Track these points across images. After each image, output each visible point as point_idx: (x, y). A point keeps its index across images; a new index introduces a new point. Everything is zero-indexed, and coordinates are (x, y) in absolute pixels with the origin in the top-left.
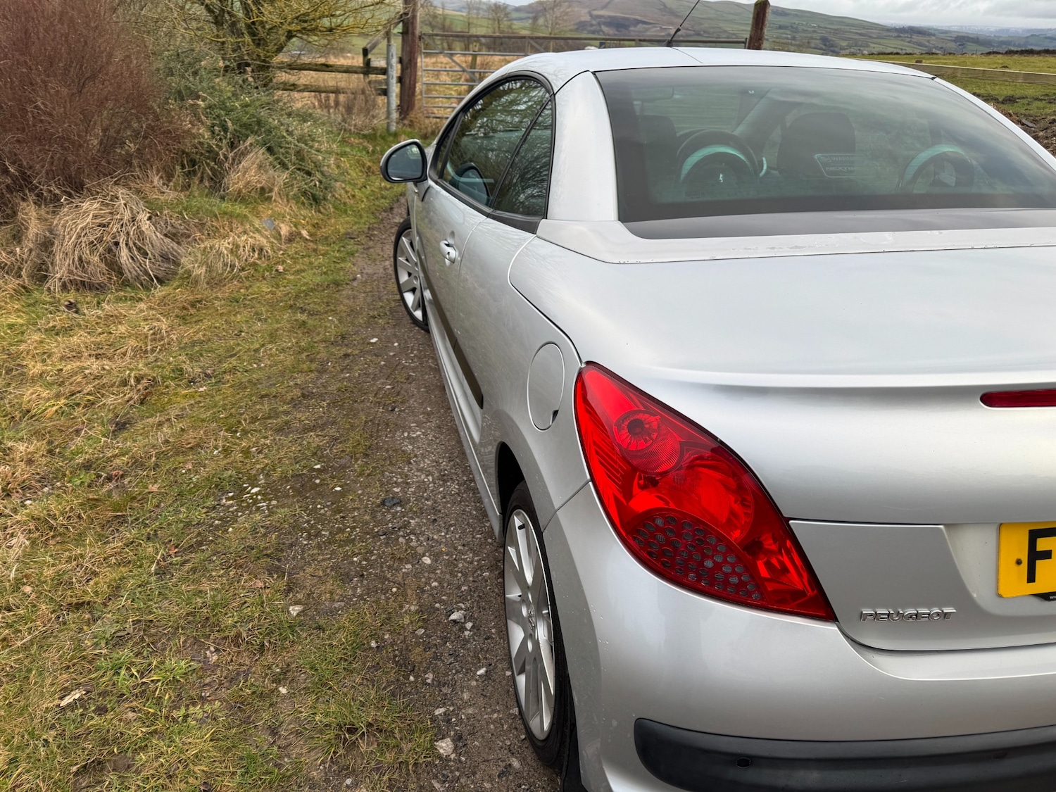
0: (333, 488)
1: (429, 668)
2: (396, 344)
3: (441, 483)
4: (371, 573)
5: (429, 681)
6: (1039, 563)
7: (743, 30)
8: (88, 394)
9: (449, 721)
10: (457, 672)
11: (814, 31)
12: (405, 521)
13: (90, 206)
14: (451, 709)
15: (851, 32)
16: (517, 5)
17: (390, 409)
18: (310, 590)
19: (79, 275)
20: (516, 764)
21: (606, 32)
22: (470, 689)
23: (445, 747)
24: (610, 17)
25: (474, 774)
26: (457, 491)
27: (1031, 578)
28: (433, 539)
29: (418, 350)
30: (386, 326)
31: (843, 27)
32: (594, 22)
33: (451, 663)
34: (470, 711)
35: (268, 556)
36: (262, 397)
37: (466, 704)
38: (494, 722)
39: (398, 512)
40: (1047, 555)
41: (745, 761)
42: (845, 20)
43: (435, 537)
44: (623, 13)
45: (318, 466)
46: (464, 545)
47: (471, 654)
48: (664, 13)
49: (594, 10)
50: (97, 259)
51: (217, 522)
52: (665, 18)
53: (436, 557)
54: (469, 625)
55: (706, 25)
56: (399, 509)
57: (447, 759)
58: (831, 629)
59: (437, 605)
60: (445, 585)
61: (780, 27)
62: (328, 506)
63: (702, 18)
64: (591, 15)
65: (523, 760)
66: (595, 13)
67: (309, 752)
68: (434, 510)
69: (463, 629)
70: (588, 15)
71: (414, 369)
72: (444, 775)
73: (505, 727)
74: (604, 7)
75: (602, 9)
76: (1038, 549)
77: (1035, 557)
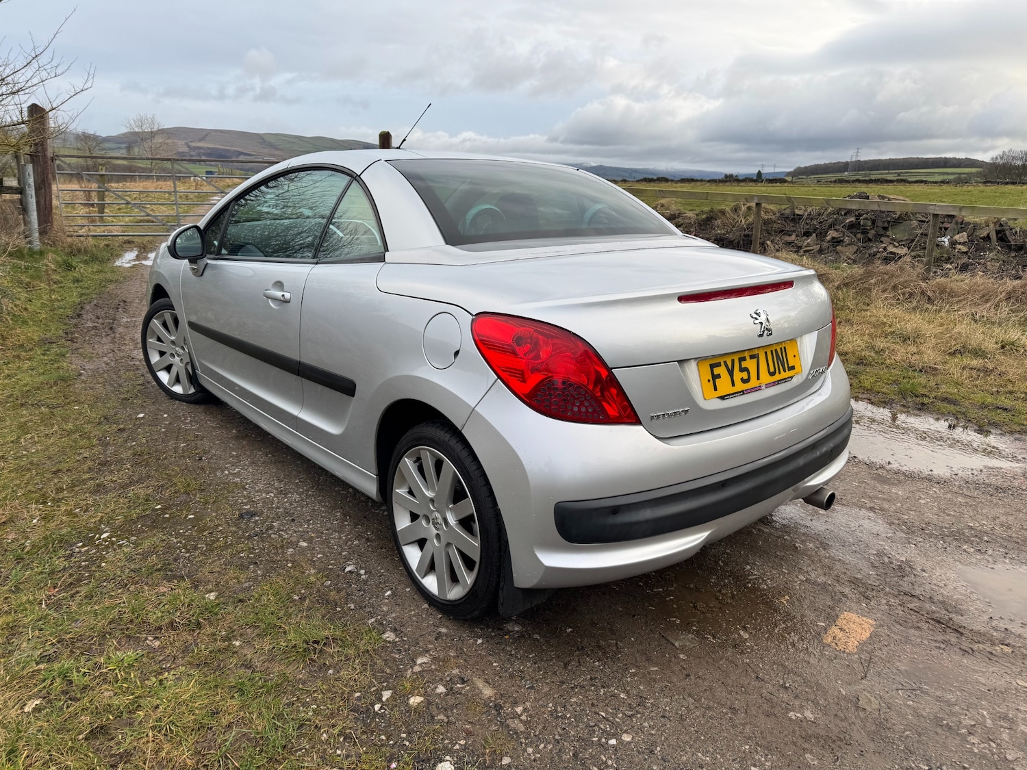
0: (186, 517)
1: (347, 601)
2: (165, 416)
3: (283, 496)
4: (262, 560)
5: (352, 608)
6: (717, 381)
9: (381, 624)
10: (370, 598)
12: (268, 525)
14: (379, 617)
17: (198, 459)
18: (216, 581)
20: (443, 630)
22: (386, 604)
23: (389, 636)
24: (209, 148)
25: (418, 643)
26: (300, 499)
27: (715, 389)
28: (299, 531)
29: (191, 417)
30: (144, 404)
32: (193, 153)
33: (362, 595)
34: (393, 615)
35: (158, 570)
36: (55, 473)
37: (387, 613)
38: (414, 616)
39: (258, 520)
40: (719, 376)
41: (615, 510)
43: (300, 529)
44: (222, 145)
45: (159, 507)
46: (327, 530)
47: (374, 587)
49: (191, 142)
51: (83, 563)
52: (266, 150)
53: (310, 540)
54: (362, 572)
56: (257, 518)
57: (394, 642)
59: (330, 567)
60: (328, 554)
62: (190, 529)
64: (189, 147)
65: (447, 627)
66: (193, 144)
67: (287, 667)
68: (287, 513)
69: (359, 575)
70: (185, 146)
71: (197, 430)
72: (398, 650)
73: (424, 616)
74: (201, 140)
75: (200, 141)
76: (715, 374)
77: (715, 377)
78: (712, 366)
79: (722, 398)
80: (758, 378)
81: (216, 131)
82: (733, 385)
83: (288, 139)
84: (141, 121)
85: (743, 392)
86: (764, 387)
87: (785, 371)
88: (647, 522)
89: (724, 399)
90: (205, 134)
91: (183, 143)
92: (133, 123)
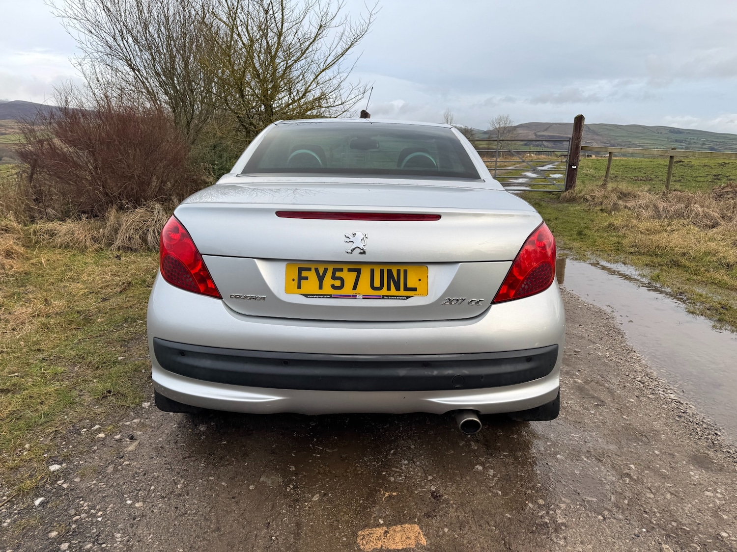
6: (303, 281)
7: (647, 143)
8: (100, 288)
11: (704, 144)
13: (140, 211)
15: (733, 144)
16: (485, 130)
19: (127, 244)
21: (546, 145)
24: (549, 136)
27: (299, 287)
31: (726, 141)
40: (306, 278)
41: (183, 353)
42: (728, 136)
44: (558, 133)
48: (588, 133)
49: (538, 132)
50: (138, 237)
52: (589, 136)
55: (619, 140)
58: (219, 301)
61: (676, 141)
63: (616, 136)
64: (536, 135)
66: (539, 134)
70: (533, 135)
74: (546, 130)
75: (544, 131)
76: (302, 276)
77: (301, 279)
78: (300, 270)
79: (306, 296)
80: (355, 288)
81: (556, 124)
82: (321, 287)
83: (607, 127)
84: (500, 119)
85: (331, 296)
86: (361, 297)
87: (398, 289)
88: (205, 369)
89: (307, 297)
90: (548, 126)
91: (533, 132)
92: (495, 121)
